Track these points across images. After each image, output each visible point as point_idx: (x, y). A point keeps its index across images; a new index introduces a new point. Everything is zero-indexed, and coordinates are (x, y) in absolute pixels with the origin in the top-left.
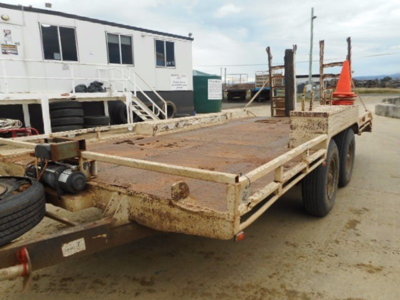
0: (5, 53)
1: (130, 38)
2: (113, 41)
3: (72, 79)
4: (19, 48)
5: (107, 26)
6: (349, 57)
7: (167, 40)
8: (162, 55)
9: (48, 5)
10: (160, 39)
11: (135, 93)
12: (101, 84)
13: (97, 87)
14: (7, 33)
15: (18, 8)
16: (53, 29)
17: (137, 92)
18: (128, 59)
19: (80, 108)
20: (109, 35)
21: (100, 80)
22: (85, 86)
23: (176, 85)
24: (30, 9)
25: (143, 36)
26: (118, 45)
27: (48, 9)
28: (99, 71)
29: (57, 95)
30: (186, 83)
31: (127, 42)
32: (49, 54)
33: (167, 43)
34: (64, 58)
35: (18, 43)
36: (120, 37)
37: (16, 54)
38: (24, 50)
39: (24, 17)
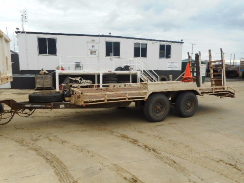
0: (91, 54)
1: (146, 44)
2: (137, 46)
3: (113, 65)
4: (97, 52)
6: (222, 60)
7: (167, 44)
8: (163, 52)
9: (110, 33)
10: (163, 44)
11: (142, 71)
12: (128, 67)
13: (127, 68)
14: (93, 46)
15: (98, 36)
16: (111, 43)
18: (144, 54)
19: (116, 77)
20: (135, 44)
21: (128, 65)
22: (121, 68)
23: (170, 67)
24: (103, 36)
25: (153, 43)
26: (139, 48)
27: (110, 35)
28: (129, 61)
29: (106, 71)
30: (177, 66)
31: (144, 47)
33: (167, 46)
34: (114, 55)
35: (97, 50)
36: (141, 44)
37: (95, 54)
38: (99, 52)
39: (100, 39)
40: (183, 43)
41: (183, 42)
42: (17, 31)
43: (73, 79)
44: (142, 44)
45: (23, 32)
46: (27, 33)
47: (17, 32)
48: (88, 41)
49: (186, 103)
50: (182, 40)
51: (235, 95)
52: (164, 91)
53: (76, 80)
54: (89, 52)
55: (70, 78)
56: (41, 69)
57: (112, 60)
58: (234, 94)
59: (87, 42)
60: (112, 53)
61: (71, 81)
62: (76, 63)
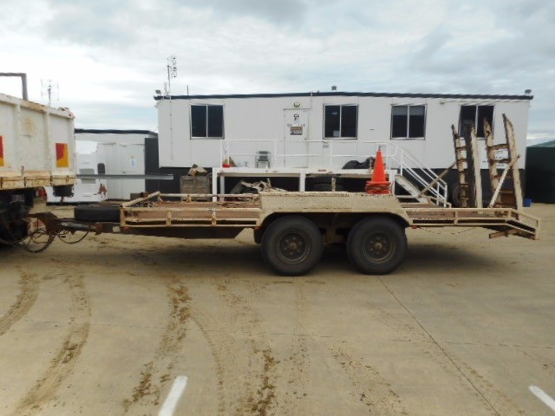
0: (292, 134)
1: (423, 107)
2: (399, 113)
4: (304, 130)
5: (394, 98)
6: (508, 141)
7: (482, 104)
9: (334, 88)
11: (402, 171)
14: (296, 117)
15: (308, 95)
16: (336, 108)
17: (404, 170)
20: (395, 108)
22: (357, 163)
24: (318, 94)
25: (442, 103)
26: (406, 117)
27: (334, 91)
29: (315, 171)
31: (417, 113)
32: (329, 132)
33: (482, 108)
34: (343, 135)
35: (304, 125)
36: (409, 108)
37: (301, 134)
38: (308, 130)
39: (311, 102)
40: (531, 98)
41: (530, 95)
42: (157, 95)
43: (249, 185)
44: (412, 107)
45: (165, 98)
46: (173, 98)
47: (157, 98)
48: (285, 108)
49: (371, 242)
50: (528, 91)
51: (537, 234)
52: (304, 211)
53: (254, 187)
54: (288, 131)
55: (243, 183)
56: (191, 166)
57: (327, 147)
58: (533, 230)
59: (285, 110)
60: (339, 130)
61: (245, 190)
62: (261, 152)
